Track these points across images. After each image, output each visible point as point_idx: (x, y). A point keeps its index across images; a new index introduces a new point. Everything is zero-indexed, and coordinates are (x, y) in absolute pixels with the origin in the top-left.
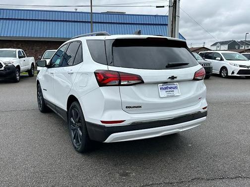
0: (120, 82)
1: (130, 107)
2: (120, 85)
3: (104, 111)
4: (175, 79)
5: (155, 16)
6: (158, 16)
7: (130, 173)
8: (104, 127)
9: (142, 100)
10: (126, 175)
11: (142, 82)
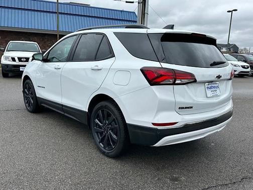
0: (175, 81)
1: (183, 108)
2: (174, 84)
3: (157, 112)
4: (221, 79)
5: (121, 11)
6: (124, 11)
7: (179, 177)
8: (157, 130)
9: (194, 100)
10: (176, 179)
11: (195, 81)
